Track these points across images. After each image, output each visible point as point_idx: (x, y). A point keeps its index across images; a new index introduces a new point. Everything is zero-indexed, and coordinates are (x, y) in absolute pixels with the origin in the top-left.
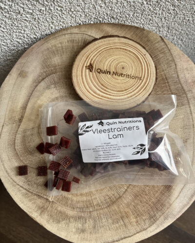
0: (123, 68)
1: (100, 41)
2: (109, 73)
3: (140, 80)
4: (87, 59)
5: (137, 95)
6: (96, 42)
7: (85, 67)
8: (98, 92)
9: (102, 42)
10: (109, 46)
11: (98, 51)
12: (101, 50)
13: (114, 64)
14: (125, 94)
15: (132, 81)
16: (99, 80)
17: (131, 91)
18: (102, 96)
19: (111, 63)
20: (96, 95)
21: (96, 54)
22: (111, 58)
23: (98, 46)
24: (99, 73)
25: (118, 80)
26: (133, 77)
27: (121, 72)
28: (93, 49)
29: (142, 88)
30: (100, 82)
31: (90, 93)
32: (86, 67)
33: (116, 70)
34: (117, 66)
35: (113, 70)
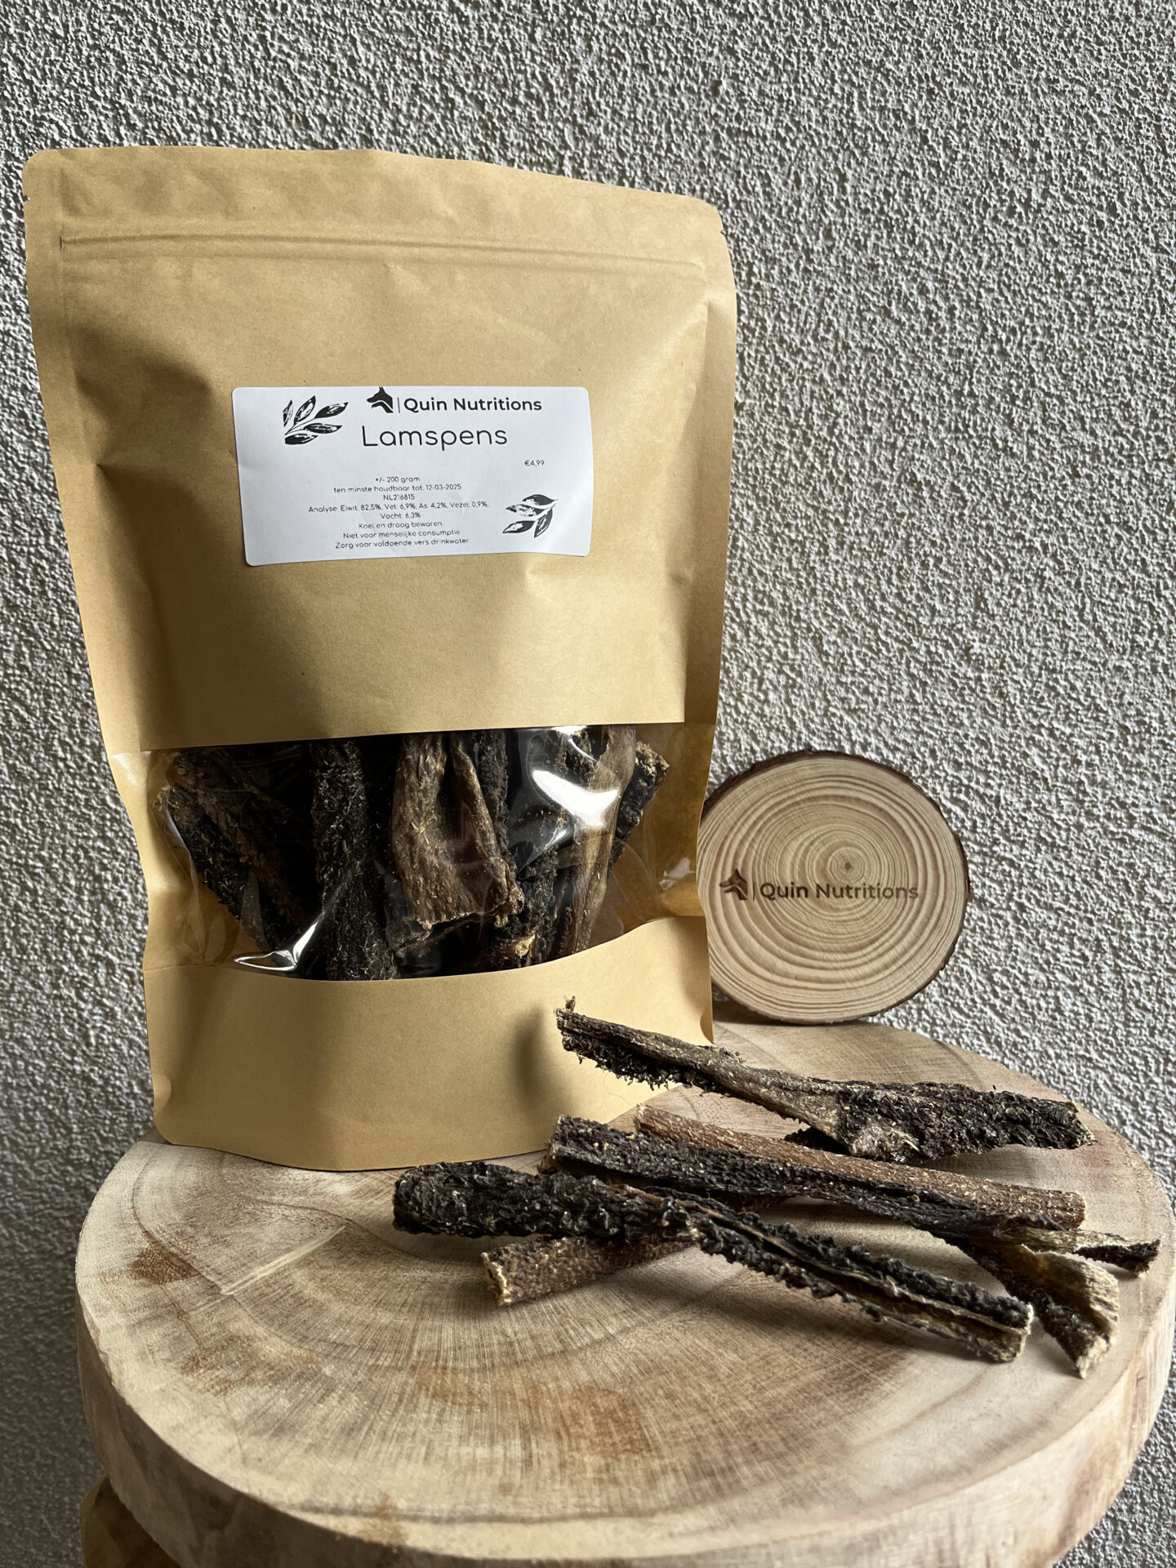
0: (848, 866)
1: (750, 782)
2: (802, 892)
3: (913, 898)
4: (719, 855)
5: (912, 952)
6: (739, 790)
7: (718, 889)
8: (780, 965)
9: (757, 787)
10: (784, 796)
11: (750, 822)
12: (760, 817)
13: (815, 857)
14: (874, 955)
15: (887, 907)
16: (774, 924)
17: (891, 942)
18: (797, 978)
19: (804, 857)
20: (778, 979)
21: (748, 833)
22: (801, 839)
23: (745, 803)
24: (770, 897)
25: (837, 910)
26: (888, 893)
27: (844, 883)
28: (731, 819)
29: (925, 924)
30: (779, 930)
31: (753, 973)
32: (721, 885)
33: (826, 877)
34: (826, 861)
35: (814, 880)
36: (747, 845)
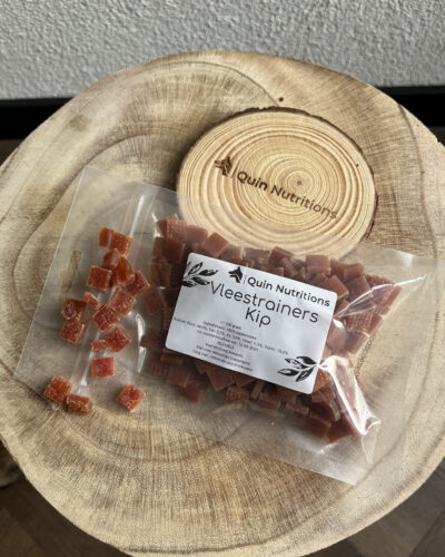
0: (299, 183)
2: (263, 186)
3: (332, 218)
7: (212, 162)
10: (280, 129)
12: (259, 135)
15: (312, 216)
16: (236, 197)
19: (275, 166)
22: (277, 156)
24: (242, 181)
26: (317, 208)
27: (292, 191)
30: (238, 202)
32: (216, 162)
33: (282, 183)
34: (286, 175)
35: (274, 181)
36: (243, 146)
